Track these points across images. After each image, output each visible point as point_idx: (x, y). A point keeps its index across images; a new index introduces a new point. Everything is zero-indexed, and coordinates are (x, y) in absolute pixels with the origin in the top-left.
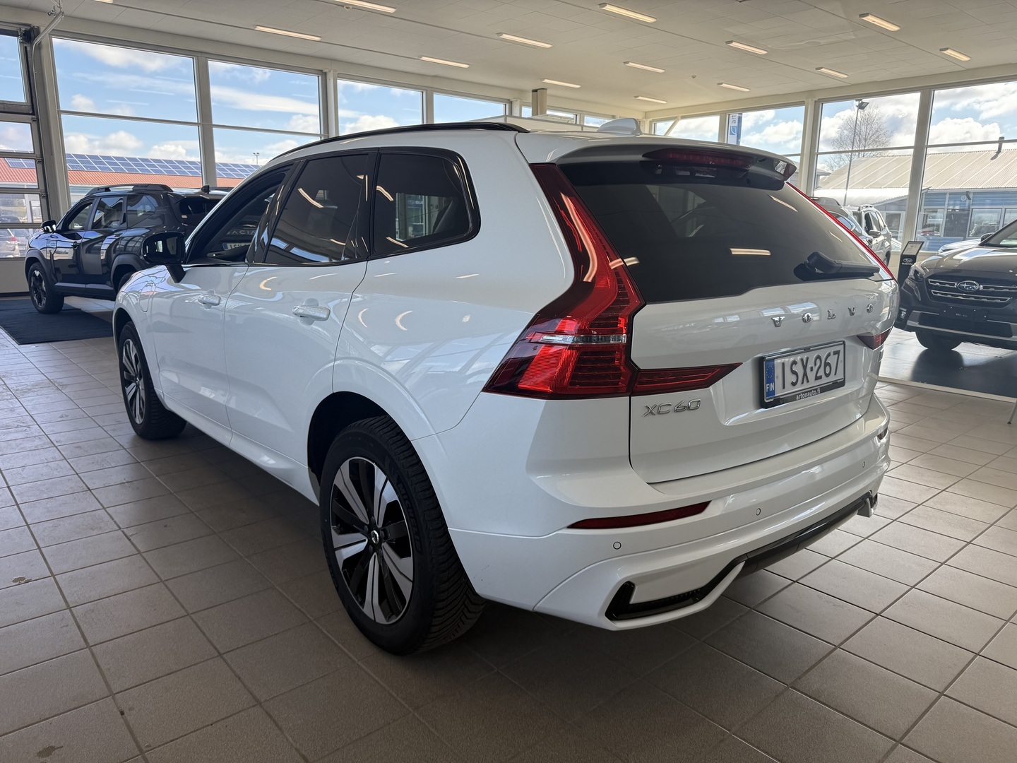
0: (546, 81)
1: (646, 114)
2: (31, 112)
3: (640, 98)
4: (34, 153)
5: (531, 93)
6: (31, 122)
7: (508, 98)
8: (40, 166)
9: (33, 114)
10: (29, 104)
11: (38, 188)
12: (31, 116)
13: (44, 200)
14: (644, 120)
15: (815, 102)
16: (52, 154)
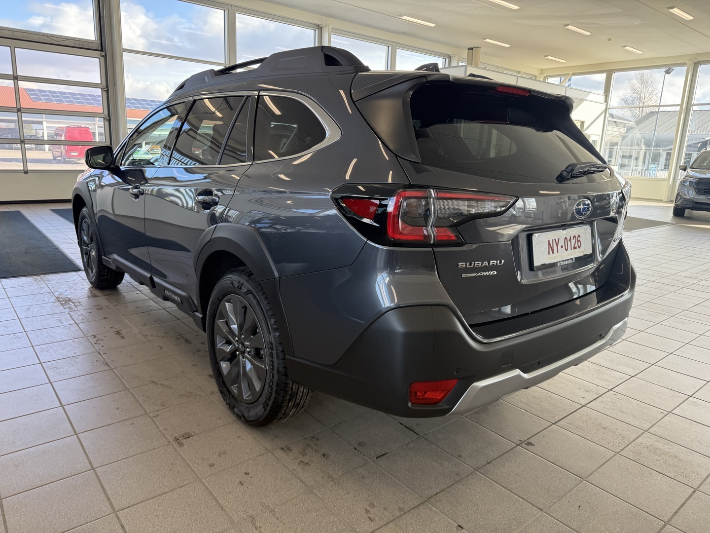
0: (488, 40)
1: (542, 71)
2: (100, 49)
3: (549, 57)
4: (101, 84)
5: (466, 51)
6: (100, 57)
7: (449, 53)
8: (105, 93)
9: (102, 50)
10: (99, 42)
11: (103, 113)
12: (100, 52)
13: (107, 123)
14: (541, 76)
15: (695, 63)
16: (114, 84)
